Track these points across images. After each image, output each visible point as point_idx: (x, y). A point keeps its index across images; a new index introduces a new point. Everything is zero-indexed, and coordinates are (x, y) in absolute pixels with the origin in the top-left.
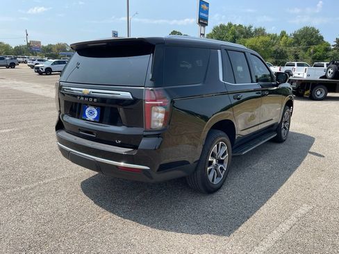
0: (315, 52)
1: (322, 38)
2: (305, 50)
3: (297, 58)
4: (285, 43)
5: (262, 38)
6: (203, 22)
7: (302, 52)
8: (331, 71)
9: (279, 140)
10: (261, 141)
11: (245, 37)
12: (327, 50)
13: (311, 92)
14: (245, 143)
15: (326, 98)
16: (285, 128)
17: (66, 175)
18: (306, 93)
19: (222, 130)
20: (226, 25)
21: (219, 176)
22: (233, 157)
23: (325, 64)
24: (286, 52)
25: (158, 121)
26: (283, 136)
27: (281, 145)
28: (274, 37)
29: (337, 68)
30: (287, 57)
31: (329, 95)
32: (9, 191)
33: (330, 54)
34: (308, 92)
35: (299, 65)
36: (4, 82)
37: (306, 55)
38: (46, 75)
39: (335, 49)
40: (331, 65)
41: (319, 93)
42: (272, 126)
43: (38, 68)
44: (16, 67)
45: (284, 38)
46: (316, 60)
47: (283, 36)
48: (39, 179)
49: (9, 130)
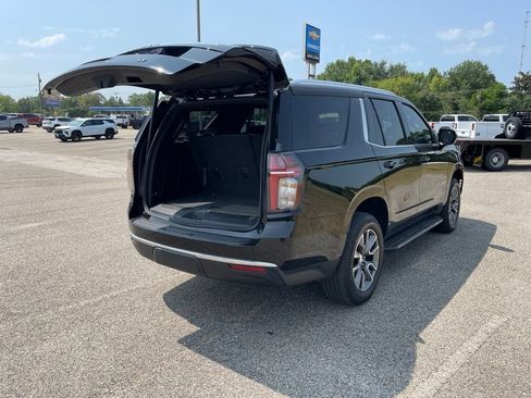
0: (483, 98)
1: (492, 77)
2: (469, 96)
3: (456, 109)
4: (437, 86)
5: (401, 80)
6: (312, 57)
7: (463, 99)
8: (513, 127)
9: (445, 229)
10: (422, 229)
11: (375, 79)
12: (502, 95)
13: (484, 158)
14: (400, 232)
15: (506, 168)
16: (453, 210)
17: (141, 284)
18: (476, 160)
19: (370, 213)
20: (346, 60)
21: (368, 279)
22: (385, 251)
23: (501, 116)
24: (438, 100)
25: (287, 199)
26: (451, 223)
27: (449, 236)
28: (419, 78)
29: (520, 121)
30: (440, 107)
31: (511, 162)
32: (62, 309)
33: (507, 101)
34: (480, 158)
35: (460, 119)
36: (9, 153)
37: (471, 103)
38: (73, 141)
39: (513, 93)
40: (512, 118)
41: (495, 160)
42: (436, 207)
43: (60, 132)
44: (24, 130)
45: (435, 79)
46: (486, 111)
47: (433, 76)
48: (102, 291)
49: (37, 224)
